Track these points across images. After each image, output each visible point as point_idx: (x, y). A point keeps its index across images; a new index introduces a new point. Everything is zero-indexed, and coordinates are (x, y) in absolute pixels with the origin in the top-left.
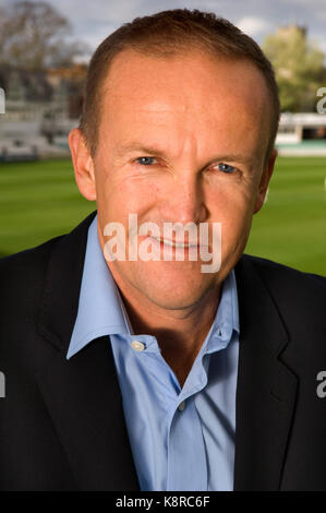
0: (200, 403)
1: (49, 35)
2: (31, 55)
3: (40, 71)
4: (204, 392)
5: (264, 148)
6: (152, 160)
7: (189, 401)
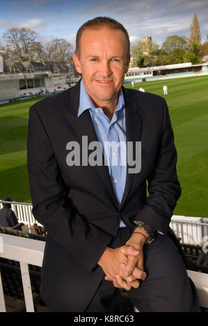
0: (116, 125)
1: (65, 50)
2: (60, 57)
3: (64, 62)
4: (116, 122)
5: (126, 53)
6: (96, 59)
7: (113, 124)
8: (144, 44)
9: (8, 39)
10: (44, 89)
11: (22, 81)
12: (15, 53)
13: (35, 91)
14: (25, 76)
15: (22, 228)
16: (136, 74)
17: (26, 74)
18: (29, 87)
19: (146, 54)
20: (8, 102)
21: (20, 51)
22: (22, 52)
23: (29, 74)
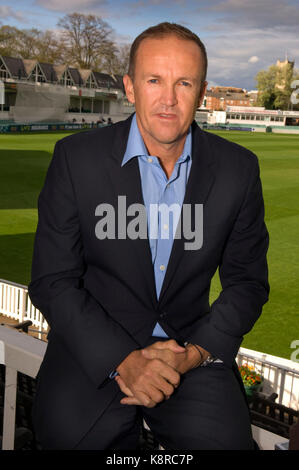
6: (156, 80)
8: (280, 72)
9: (64, 30)
10: (106, 118)
11: (74, 99)
12: (72, 53)
13: (92, 118)
14: (80, 92)
15: (29, 328)
16: (258, 119)
17: (83, 90)
18: (83, 111)
19: (281, 87)
20: (46, 128)
21: (80, 52)
22: (82, 54)
23: (86, 90)
